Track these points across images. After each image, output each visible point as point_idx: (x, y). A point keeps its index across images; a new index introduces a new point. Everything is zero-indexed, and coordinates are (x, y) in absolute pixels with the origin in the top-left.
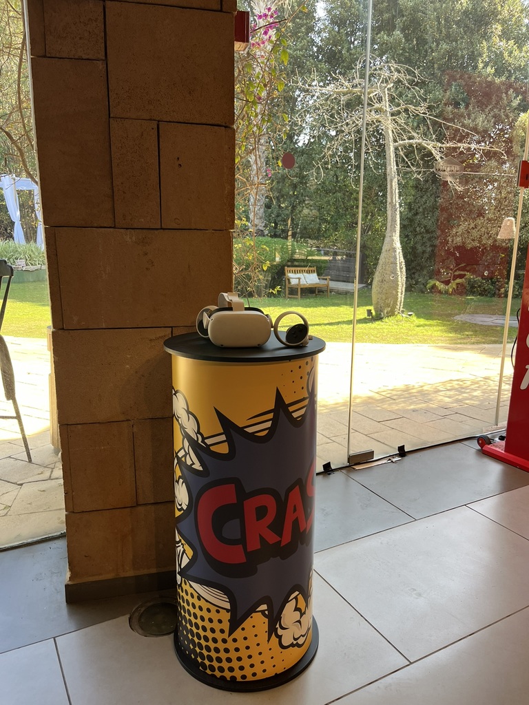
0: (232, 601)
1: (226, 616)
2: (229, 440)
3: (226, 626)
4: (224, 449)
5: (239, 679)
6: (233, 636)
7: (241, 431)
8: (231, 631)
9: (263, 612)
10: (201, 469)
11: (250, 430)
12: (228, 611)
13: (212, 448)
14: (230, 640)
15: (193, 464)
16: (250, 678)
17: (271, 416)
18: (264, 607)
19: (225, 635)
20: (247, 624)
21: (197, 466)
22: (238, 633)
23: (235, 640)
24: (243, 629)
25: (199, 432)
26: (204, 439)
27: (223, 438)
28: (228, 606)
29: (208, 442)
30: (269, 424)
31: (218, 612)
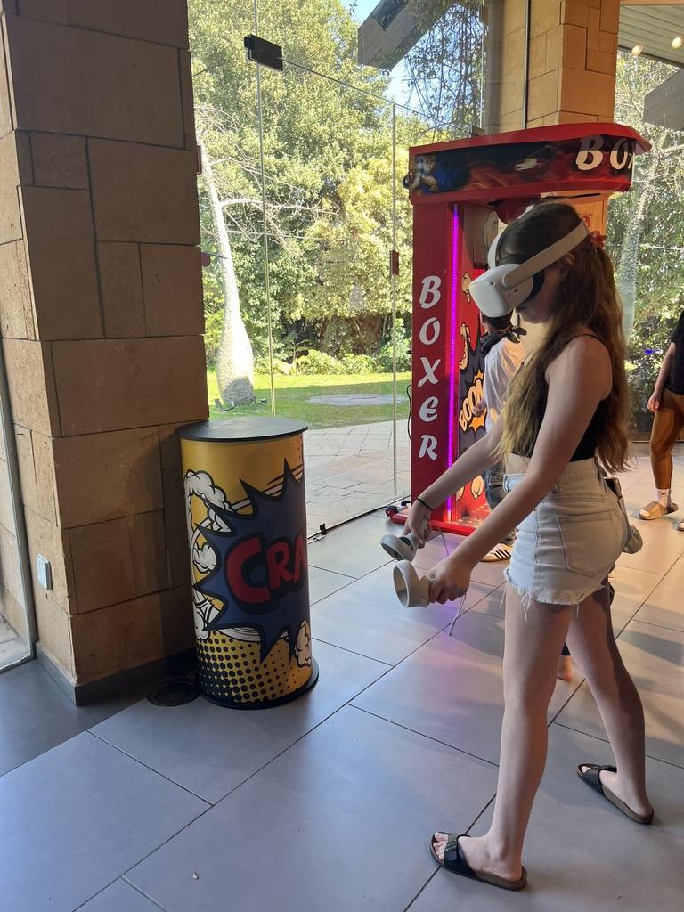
0: (262, 635)
1: (256, 648)
2: (253, 503)
3: (257, 656)
4: (249, 511)
5: (270, 698)
6: (263, 664)
7: (261, 494)
8: (262, 658)
9: (285, 638)
10: (229, 530)
11: (268, 493)
12: (258, 643)
13: (238, 512)
14: (261, 667)
15: (221, 528)
16: (279, 695)
17: (282, 480)
18: (285, 634)
19: (257, 665)
20: (274, 650)
21: (225, 529)
22: (268, 660)
23: (265, 666)
24: (271, 655)
25: (225, 501)
26: (230, 506)
27: (248, 502)
28: (258, 639)
29: (235, 507)
30: (281, 487)
31: (250, 646)
